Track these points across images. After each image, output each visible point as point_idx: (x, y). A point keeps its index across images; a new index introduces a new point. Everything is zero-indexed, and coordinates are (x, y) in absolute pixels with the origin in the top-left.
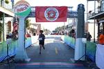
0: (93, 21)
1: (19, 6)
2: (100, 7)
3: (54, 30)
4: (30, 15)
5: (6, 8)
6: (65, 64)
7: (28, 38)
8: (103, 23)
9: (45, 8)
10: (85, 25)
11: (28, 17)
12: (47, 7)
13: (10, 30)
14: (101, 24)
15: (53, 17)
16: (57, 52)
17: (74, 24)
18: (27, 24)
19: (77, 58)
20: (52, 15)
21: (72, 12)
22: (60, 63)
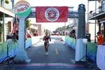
0: (94, 21)
1: (20, 6)
2: (101, 8)
3: (55, 30)
4: (31, 15)
5: (6, 9)
6: (65, 65)
7: (28, 39)
8: (104, 23)
9: (46, 8)
10: (86, 26)
11: (28, 17)
12: (47, 7)
13: (10, 30)
14: (102, 24)
15: (54, 17)
16: (57, 53)
17: (75, 24)
18: (27, 24)
19: (77, 59)
20: (52, 15)
21: (72, 13)
22: (61, 64)
